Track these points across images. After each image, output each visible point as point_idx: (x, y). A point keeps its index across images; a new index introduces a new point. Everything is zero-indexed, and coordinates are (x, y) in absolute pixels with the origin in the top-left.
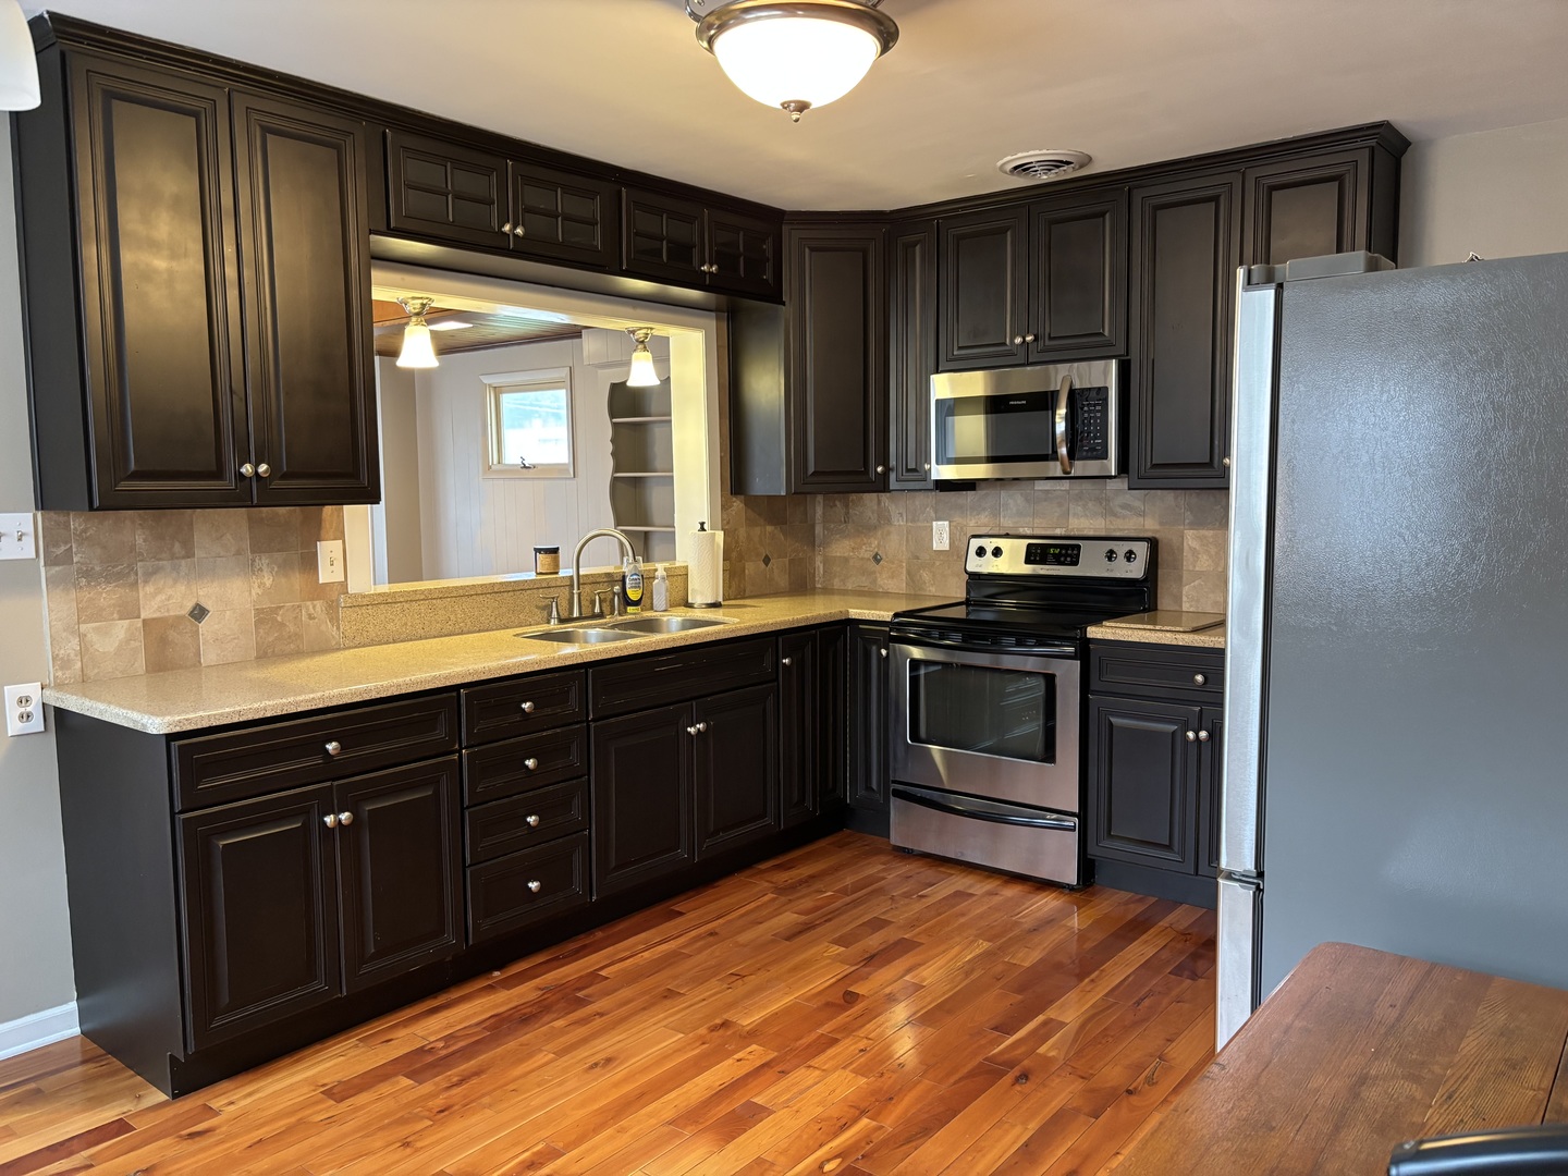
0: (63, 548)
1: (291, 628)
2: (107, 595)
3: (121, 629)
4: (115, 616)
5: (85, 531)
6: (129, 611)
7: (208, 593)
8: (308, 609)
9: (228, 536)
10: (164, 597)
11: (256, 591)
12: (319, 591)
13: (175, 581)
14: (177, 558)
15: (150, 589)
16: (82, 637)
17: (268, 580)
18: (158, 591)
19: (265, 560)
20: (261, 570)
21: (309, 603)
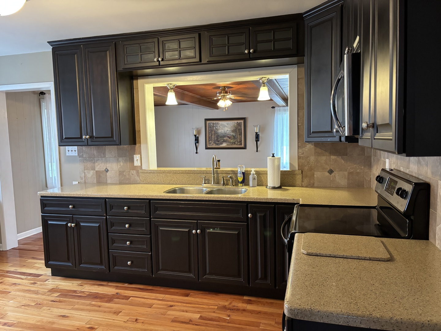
0: (82, 154)
1: (127, 177)
2: (89, 165)
3: (92, 172)
4: (91, 169)
5: (85, 150)
6: (93, 169)
7: (109, 166)
8: (132, 172)
9: (113, 152)
10: (100, 166)
11: (119, 166)
12: (135, 168)
13: (102, 163)
14: (102, 157)
15: (97, 164)
16: (85, 173)
17: (122, 164)
18: (99, 165)
19: (121, 159)
20: (120, 161)
21: (132, 171)
